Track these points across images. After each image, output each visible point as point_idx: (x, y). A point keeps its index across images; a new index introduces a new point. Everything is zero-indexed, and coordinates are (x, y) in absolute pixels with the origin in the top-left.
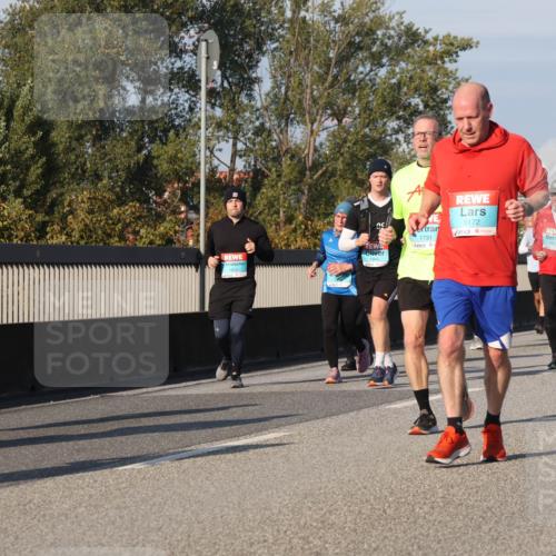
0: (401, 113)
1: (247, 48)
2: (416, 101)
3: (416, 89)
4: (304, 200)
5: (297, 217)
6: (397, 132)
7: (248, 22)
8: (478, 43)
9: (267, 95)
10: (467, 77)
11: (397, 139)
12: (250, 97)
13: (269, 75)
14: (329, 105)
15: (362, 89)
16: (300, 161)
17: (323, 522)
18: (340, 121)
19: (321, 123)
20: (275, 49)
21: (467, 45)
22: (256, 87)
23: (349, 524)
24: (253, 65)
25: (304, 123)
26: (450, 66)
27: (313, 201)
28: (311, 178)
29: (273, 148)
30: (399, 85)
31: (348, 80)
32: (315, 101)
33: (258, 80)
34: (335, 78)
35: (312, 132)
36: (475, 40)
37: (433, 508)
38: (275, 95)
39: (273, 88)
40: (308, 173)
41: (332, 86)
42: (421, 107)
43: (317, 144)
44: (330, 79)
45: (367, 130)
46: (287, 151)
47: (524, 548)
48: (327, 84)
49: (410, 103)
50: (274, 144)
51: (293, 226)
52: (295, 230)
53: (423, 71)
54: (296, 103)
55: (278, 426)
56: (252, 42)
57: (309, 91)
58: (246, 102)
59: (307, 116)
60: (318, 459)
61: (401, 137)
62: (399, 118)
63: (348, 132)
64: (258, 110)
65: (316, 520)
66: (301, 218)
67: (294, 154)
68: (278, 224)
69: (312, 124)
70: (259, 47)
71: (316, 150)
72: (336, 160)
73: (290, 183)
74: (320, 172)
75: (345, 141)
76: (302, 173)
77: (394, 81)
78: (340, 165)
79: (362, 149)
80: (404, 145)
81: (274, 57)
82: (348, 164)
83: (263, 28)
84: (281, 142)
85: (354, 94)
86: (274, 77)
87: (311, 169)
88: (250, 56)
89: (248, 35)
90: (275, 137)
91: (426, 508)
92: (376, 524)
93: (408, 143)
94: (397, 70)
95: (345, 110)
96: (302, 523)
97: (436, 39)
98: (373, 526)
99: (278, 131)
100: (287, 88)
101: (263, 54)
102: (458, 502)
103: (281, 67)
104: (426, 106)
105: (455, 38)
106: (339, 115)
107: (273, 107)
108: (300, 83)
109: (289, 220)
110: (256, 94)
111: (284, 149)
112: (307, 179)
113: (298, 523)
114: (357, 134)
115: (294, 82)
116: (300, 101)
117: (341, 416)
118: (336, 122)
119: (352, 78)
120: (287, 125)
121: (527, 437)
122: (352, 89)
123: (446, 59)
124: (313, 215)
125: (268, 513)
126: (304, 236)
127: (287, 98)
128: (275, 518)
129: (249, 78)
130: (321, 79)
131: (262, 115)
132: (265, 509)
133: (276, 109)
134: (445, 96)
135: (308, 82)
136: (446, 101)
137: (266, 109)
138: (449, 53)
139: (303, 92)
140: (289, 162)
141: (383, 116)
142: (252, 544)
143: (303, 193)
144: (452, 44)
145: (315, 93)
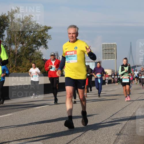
0: (36, 43)
1: (1, 28)
2: (39, 40)
3: (39, 38)
4: (15, 62)
5: (14, 66)
6: (35, 47)
7: (2, 22)
8: (52, 28)
9: (6, 39)
10: (50, 35)
11: (36, 49)
12: (3, 39)
13: (7, 34)
14: (20, 41)
15: (27, 37)
16: (14, 53)
17: (20, 134)
18: (23, 45)
19: (19, 45)
20: (8, 29)
21: (50, 28)
22: (4, 37)
23: (26, 134)
24: (3, 32)
25: (15, 45)
26: (46, 33)
27: (17, 62)
28: (17, 57)
29: (8, 51)
30: (35, 37)
31: (24, 35)
32: (17, 40)
33: (4, 35)
34: (21, 35)
35: (17, 47)
36: (51, 27)
37: (45, 130)
38: (8, 39)
39: (7, 37)
40: (16, 56)
41: (21, 37)
42: (41, 42)
43: (18, 49)
44: (20, 35)
45: (29, 47)
46: (11, 51)
47: (65, 139)
48: (20, 36)
49: (38, 41)
50: (8, 49)
51: (13, 68)
52: (13, 69)
53: (40, 34)
54: (13, 41)
55: (10, 113)
56: (2, 27)
57: (16, 38)
58: (1, 40)
59: (15, 44)
60: (19, 120)
61: (36, 48)
62: (36, 44)
63: (25, 47)
64: (4, 42)
65: (19, 134)
66: (15, 66)
67: (13, 52)
68: (10, 67)
69: (17, 45)
70: (4, 28)
71: (18, 51)
72: (22, 53)
73: (12, 58)
74: (19, 56)
75: (24, 49)
76: (15, 56)
77: (34, 36)
78: (23, 54)
79: (28, 51)
80: (37, 50)
81: (7, 30)
82: (25, 54)
83: (5, 24)
84: (10, 49)
85: (26, 38)
86: (8, 35)
87: (17, 55)
88: (2, 30)
89: (2, 25)
90: (9, 48)
91: (43, 131)
92: (32, 134)
93: (38, 50)
94: (35, 33)
95: (24, 42)
96: (16, 134)
97: (43, 27)
98: (32, 135)
99: (9, 46)
100: (11, 37)
101: (5, 29)
102: (50, 129)
103: (9, 33)
104: (42, 42)
105: (47, 26)
106: (23, 43)
107: (8, 41)
108: (14, 36)
109: (12, 66)
110: (4, 38)
111: (11, 50)
112: (16, 57)
113: (15, 134)
114: (27, 47)
115: (12, 36)
116: (14, 40)
117: (24, 110)
118: (22, 45)
119: (25, 35)
120: (11, 45)
121: (65, 115)
122: (25, 37)
123: (46, 31)
124: (17, 65)
125: (8, 132)
126: (16, 70)
127: (11, 39)
128: (10, 133)
129: (2, 35)
130: (18, 35)
131: (5, 43)
132: (7, 131)
133: (9, 42)
134: (46, 40)
135: (15, 36)
136: (46, 41)
137: (6, 42)
138: (46, 30)
139: (14, 38)
140: (12, 53)
141: (32, 44)
142: (4, 139)
143: (15, 61)
144: (46, 28)
145: (17, 38)
